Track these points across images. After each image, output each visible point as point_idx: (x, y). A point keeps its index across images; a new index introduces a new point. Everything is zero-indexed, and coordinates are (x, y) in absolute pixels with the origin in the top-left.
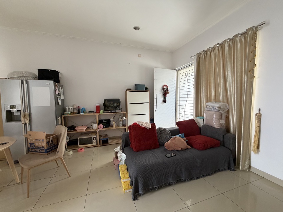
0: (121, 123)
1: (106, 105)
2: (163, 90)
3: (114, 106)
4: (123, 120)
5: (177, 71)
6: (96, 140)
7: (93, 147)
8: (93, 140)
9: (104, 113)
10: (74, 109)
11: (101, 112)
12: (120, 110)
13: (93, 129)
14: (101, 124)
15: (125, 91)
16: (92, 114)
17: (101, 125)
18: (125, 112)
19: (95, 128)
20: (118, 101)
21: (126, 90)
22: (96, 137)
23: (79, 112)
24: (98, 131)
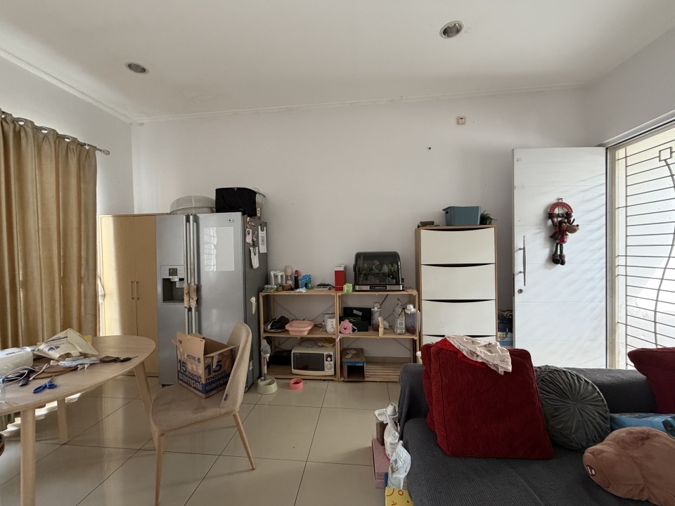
0: (401, 323)
1: (359, 271)
2: (550, 222)
3: (383, 273)
4: (406, 314)
5: (610, 150)
6: (332, 362)
7: (324, 380)
8: (326, 363)
9: (354, 290)
10: (287, 277)
11: (348, 287)
12: (398, 284)
13: (326, 331)
14: (347, 321)
15: (416, 230)
16: (325, 291)
17: (347, 324)
18: (415, 293)
19: (332, 330)
20: (393, 257)
21: (419, 227)
22: (332, 353)
23: (297, 286)
24: (338, 340)
